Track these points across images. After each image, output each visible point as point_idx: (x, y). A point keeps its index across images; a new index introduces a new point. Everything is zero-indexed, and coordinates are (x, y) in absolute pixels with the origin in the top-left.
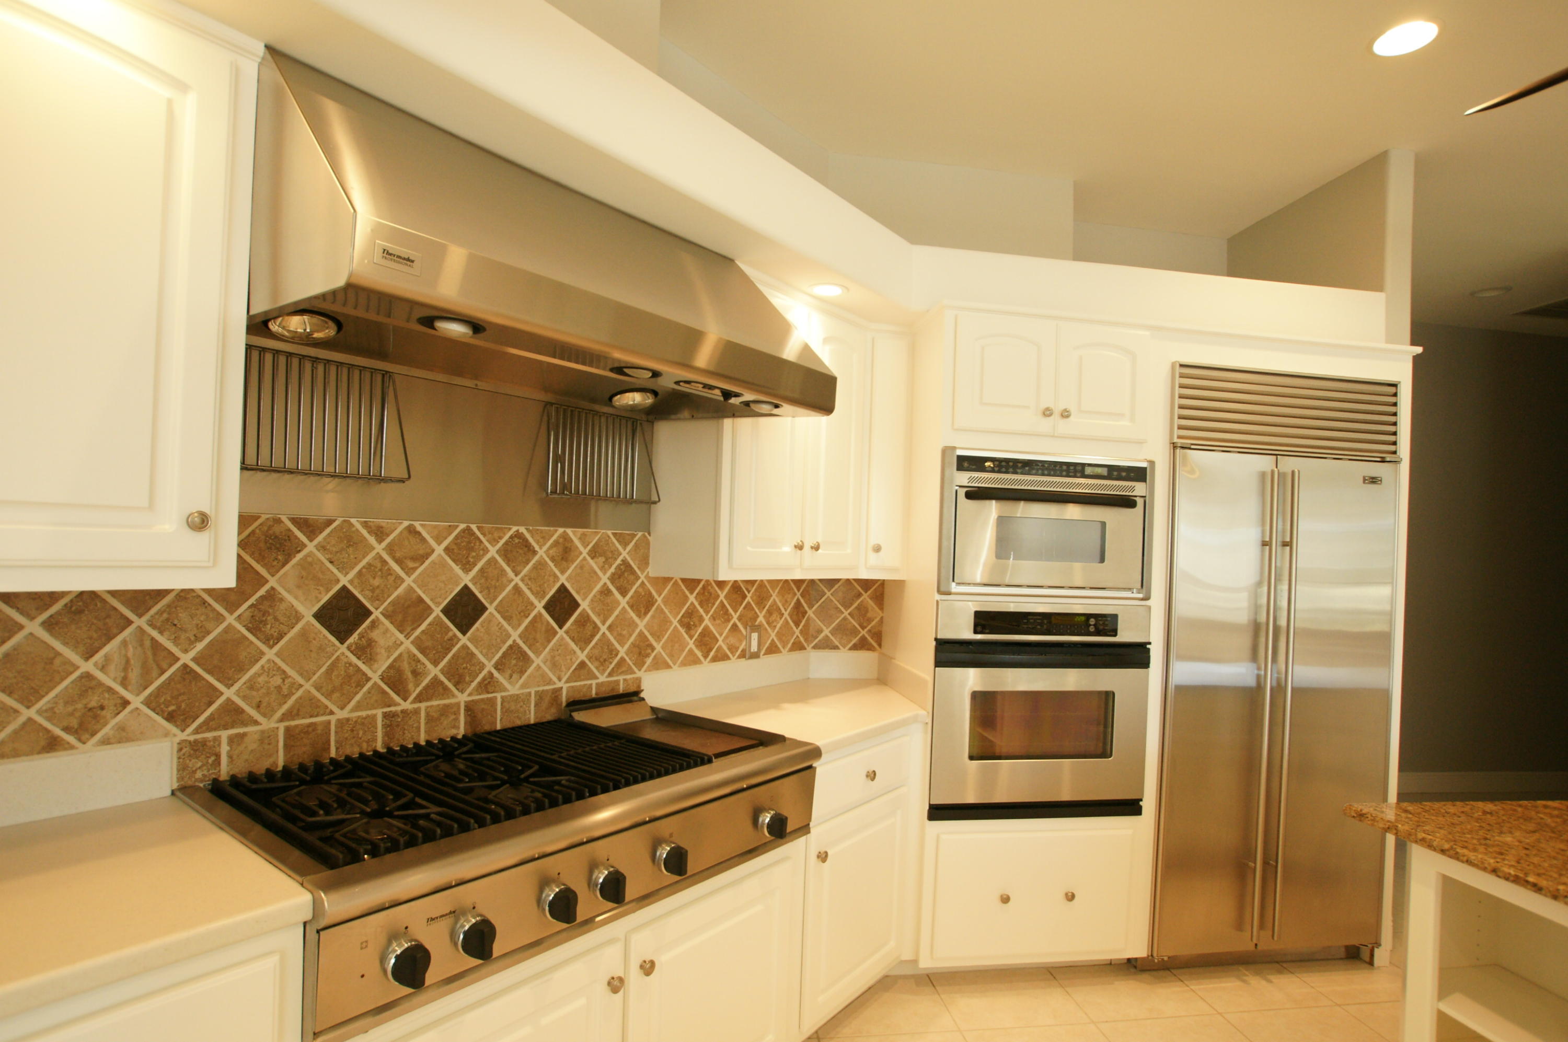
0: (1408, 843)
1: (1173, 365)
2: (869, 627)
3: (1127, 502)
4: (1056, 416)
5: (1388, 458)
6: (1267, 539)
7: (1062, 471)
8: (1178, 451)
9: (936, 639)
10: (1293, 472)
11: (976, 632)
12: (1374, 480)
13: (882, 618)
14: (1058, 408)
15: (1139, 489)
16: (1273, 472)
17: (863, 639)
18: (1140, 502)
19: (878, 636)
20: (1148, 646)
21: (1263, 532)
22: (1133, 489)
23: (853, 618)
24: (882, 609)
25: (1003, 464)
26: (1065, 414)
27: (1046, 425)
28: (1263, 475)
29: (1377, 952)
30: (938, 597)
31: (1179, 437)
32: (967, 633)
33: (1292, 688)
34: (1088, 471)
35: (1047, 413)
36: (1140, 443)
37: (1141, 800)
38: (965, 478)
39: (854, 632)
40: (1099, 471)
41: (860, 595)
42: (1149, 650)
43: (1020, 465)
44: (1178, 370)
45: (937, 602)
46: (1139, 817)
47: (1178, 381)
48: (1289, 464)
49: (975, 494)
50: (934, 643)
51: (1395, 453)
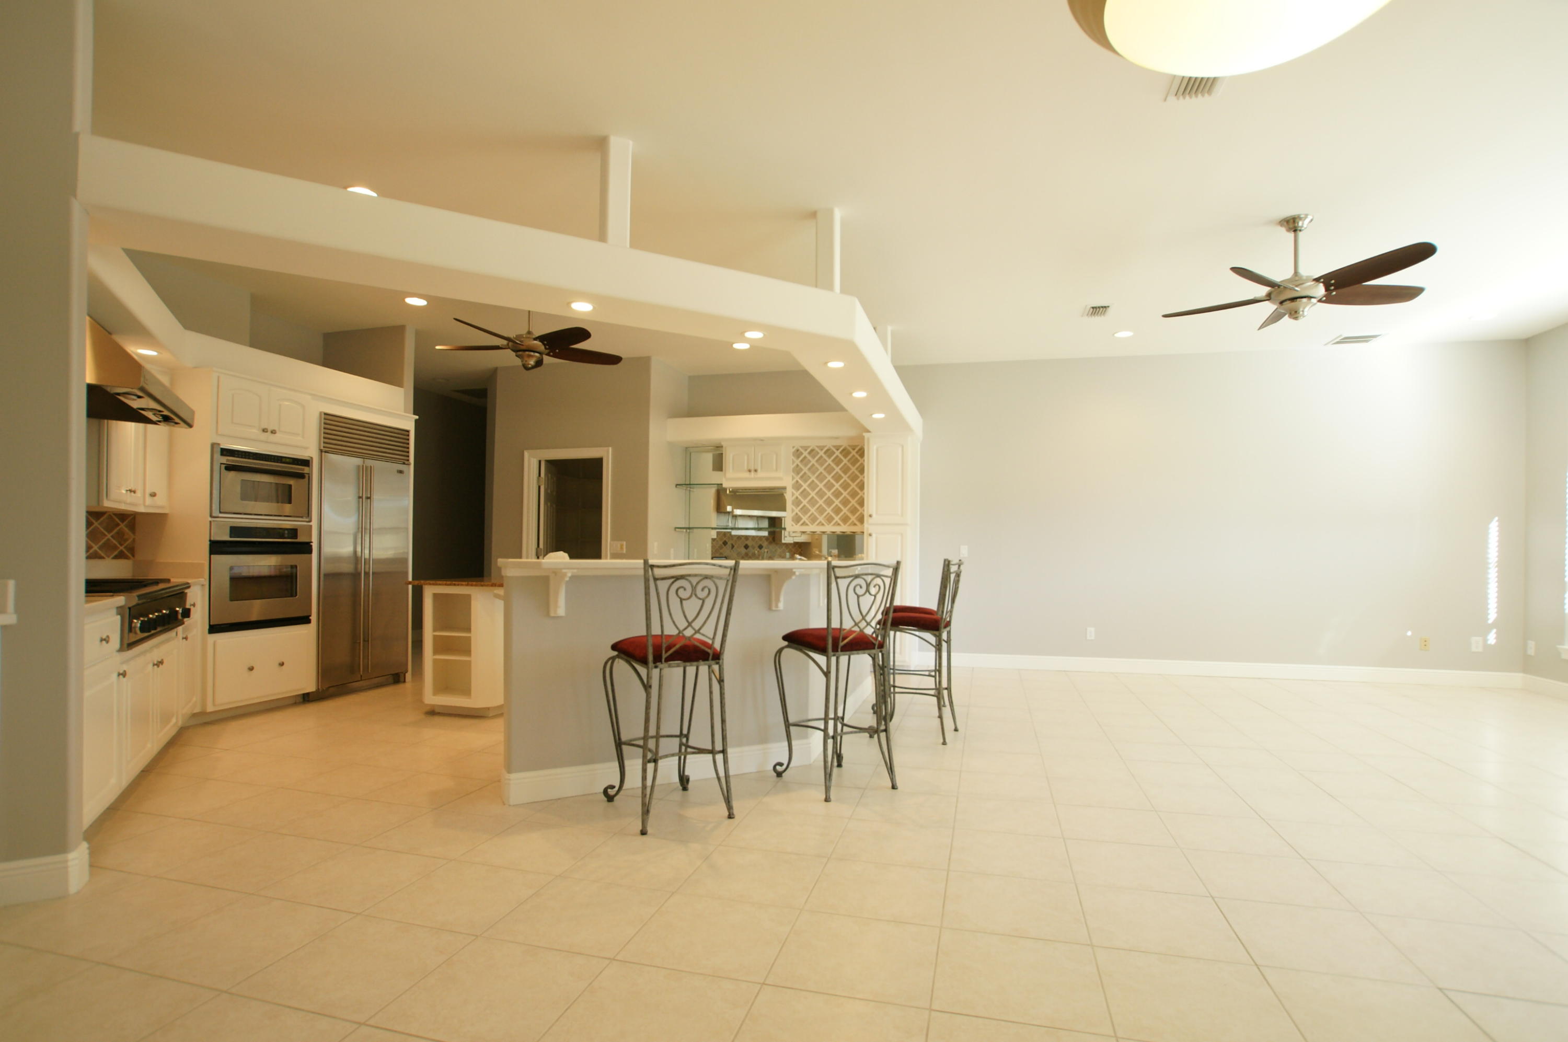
0: (424, 586)
1: (321, 413)
2: (125, 545)
3: (301, 476)
4: (269, 430)
5: (406, 462)
6: (361, 495)
7: (274, 459)
8: (323, 454)
9: (210, 541)
10: (371, 467)
11: (231, 537)
12: (401, 472)
13: (134, 540)
14: (270, 428)
15: (306, 470)
16: (363, 466)
17: (122, 552)
18: (307, 476)
19: (132, 550)
20: (311, 544)
21: (359, 493)
22: (303, 470)
23: (114, 539)
24: (134, 533)
25: (244, 454)
26: (273, 432)
27: (264, 436)
28: (358, 467)
29: (406, 674)
30: (210, 519)
31: (324, 447)
32: (226, 537)
33: (373, 559)
34: (284, 460)
35: (265, 431)
36: (306, 448)
37: (310, 616)
38: (224, 460)
39: (115, 548)
40: (288, 460)
41: (118, 525)
42: (311, 546)
43: (251, 455)
44: (323, 415)
45: (210, 522)
46: (310, 624)
47: (323, 421)
48: (369, 463)
49: (229, 468)
50: (208, 543)
51: (408, 460)
